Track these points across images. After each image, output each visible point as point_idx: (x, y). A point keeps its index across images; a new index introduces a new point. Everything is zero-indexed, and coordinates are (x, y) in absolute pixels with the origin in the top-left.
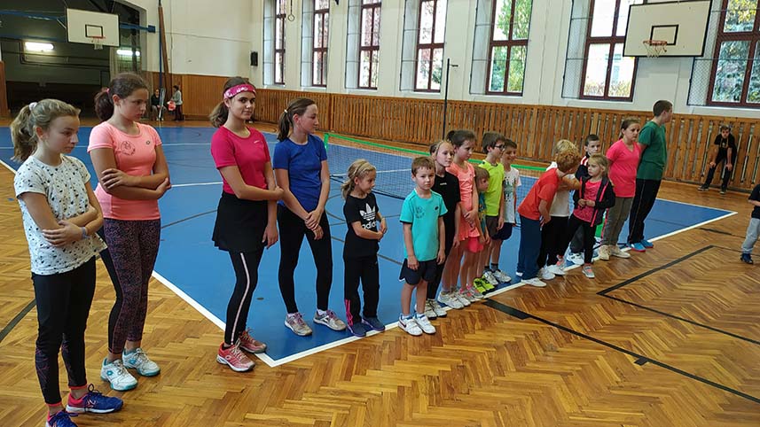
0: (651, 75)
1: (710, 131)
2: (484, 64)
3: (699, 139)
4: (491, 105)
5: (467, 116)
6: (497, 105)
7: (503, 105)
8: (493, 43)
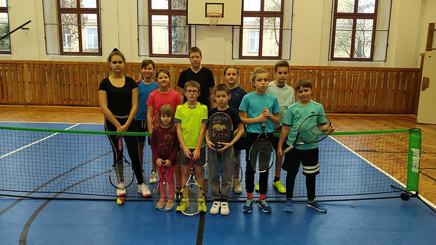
0: (206, 38)
2: (56, 28)
4: (74, 64)
5: (49, 74)
6: (80, 64)
7: (87, 64)
8: (61, 11)
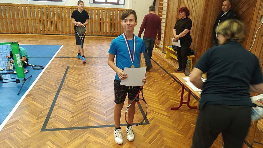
1: (39, 12)
3: (36, 15)
